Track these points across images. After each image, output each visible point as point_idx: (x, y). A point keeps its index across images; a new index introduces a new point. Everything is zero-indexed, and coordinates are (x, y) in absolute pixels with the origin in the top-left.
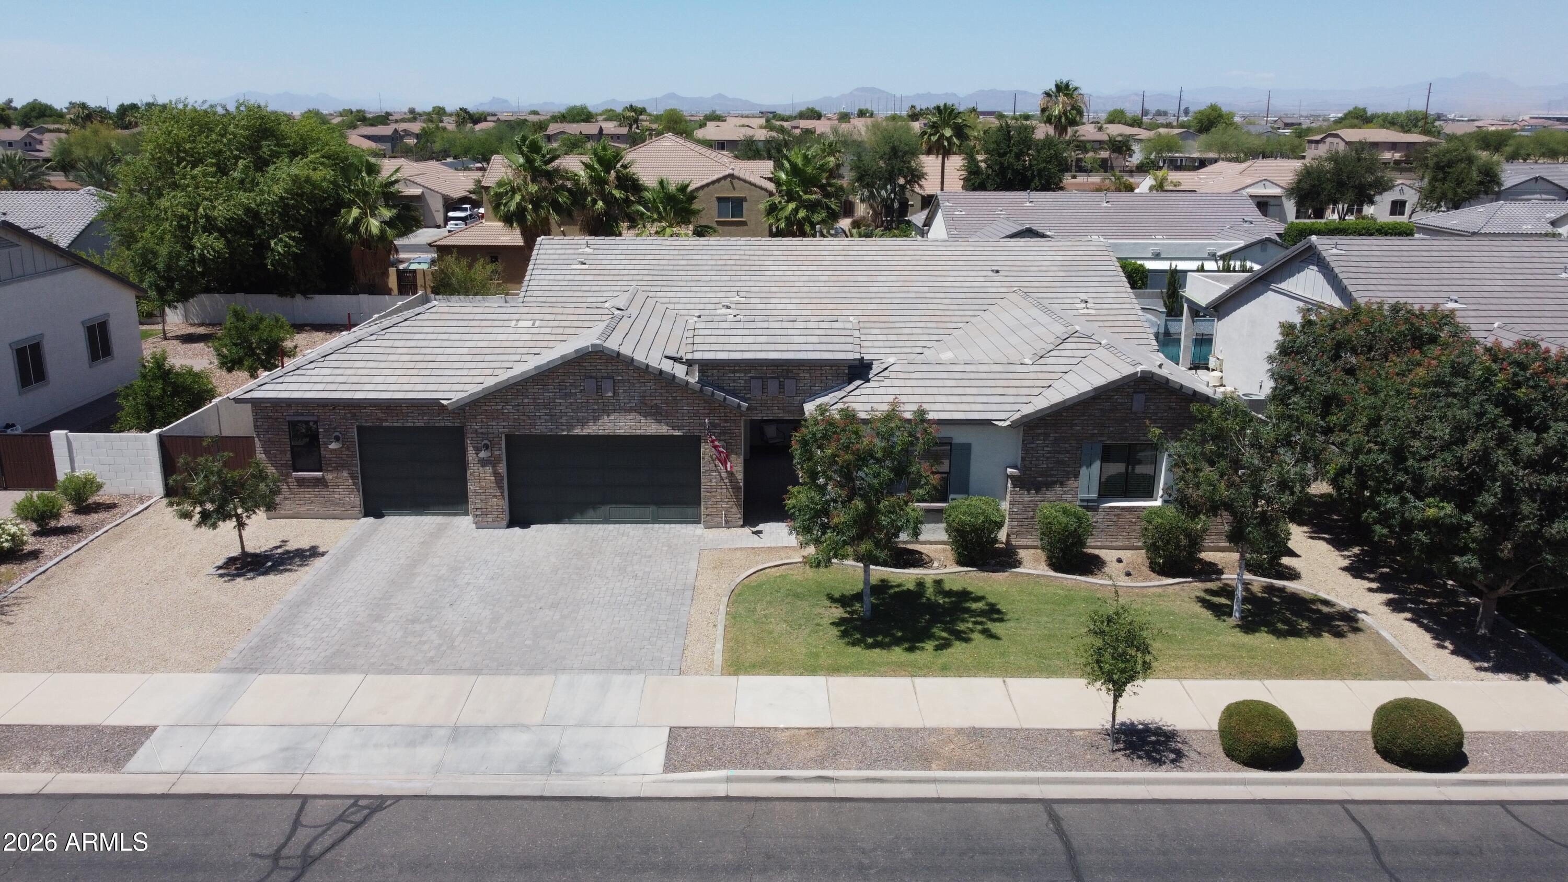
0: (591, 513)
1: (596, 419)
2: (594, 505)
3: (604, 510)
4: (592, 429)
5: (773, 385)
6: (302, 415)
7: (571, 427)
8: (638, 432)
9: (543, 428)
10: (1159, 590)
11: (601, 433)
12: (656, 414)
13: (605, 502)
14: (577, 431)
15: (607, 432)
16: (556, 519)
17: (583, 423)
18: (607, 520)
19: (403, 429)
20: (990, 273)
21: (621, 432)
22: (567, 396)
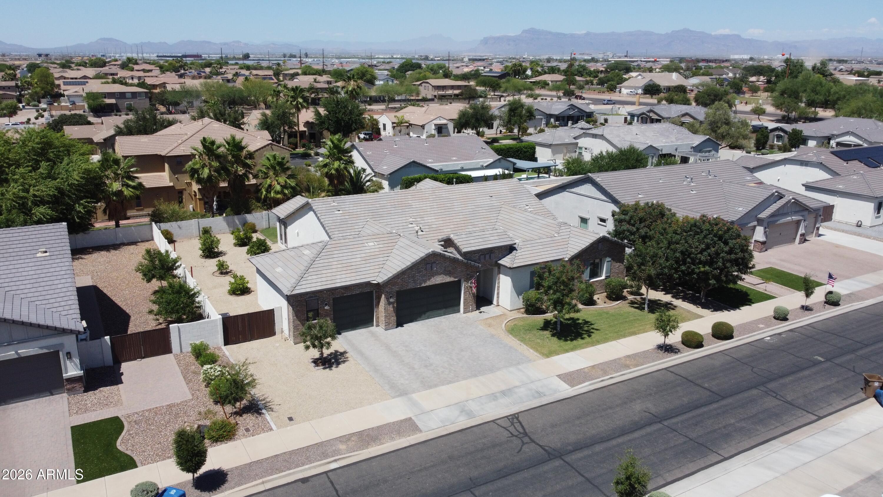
0: (423, 316)
1: (429, 279)
2: (424, 313)
3: (427, 314)
4: (428, 283)
5: (487, 257)
6: (312, 297)
7: (421, 284)
8: (443, 282)
9: (411, 286)
10: (617, 306)
11: (431, 284)
12: (449, 273)
13: (428, 311)
14: (423, 285)
15: (433, 284)
16: (411, 321)
17: (425, 282)
18: (428, 318)
19: (352, 296)
20: (490, 198)
21: (437, 283)
22: (419, 272)
